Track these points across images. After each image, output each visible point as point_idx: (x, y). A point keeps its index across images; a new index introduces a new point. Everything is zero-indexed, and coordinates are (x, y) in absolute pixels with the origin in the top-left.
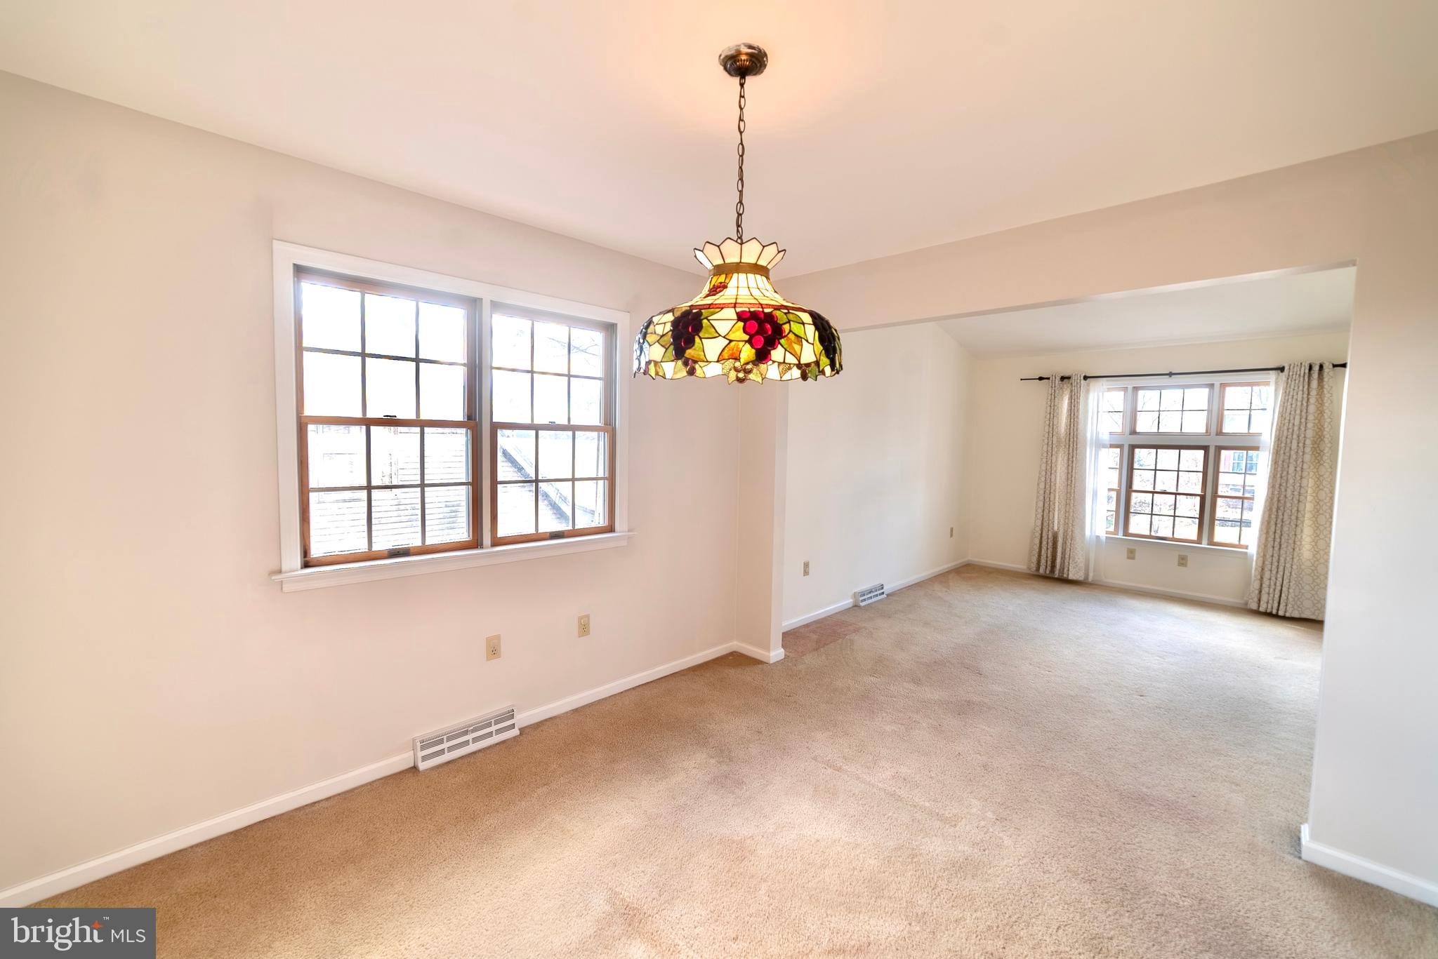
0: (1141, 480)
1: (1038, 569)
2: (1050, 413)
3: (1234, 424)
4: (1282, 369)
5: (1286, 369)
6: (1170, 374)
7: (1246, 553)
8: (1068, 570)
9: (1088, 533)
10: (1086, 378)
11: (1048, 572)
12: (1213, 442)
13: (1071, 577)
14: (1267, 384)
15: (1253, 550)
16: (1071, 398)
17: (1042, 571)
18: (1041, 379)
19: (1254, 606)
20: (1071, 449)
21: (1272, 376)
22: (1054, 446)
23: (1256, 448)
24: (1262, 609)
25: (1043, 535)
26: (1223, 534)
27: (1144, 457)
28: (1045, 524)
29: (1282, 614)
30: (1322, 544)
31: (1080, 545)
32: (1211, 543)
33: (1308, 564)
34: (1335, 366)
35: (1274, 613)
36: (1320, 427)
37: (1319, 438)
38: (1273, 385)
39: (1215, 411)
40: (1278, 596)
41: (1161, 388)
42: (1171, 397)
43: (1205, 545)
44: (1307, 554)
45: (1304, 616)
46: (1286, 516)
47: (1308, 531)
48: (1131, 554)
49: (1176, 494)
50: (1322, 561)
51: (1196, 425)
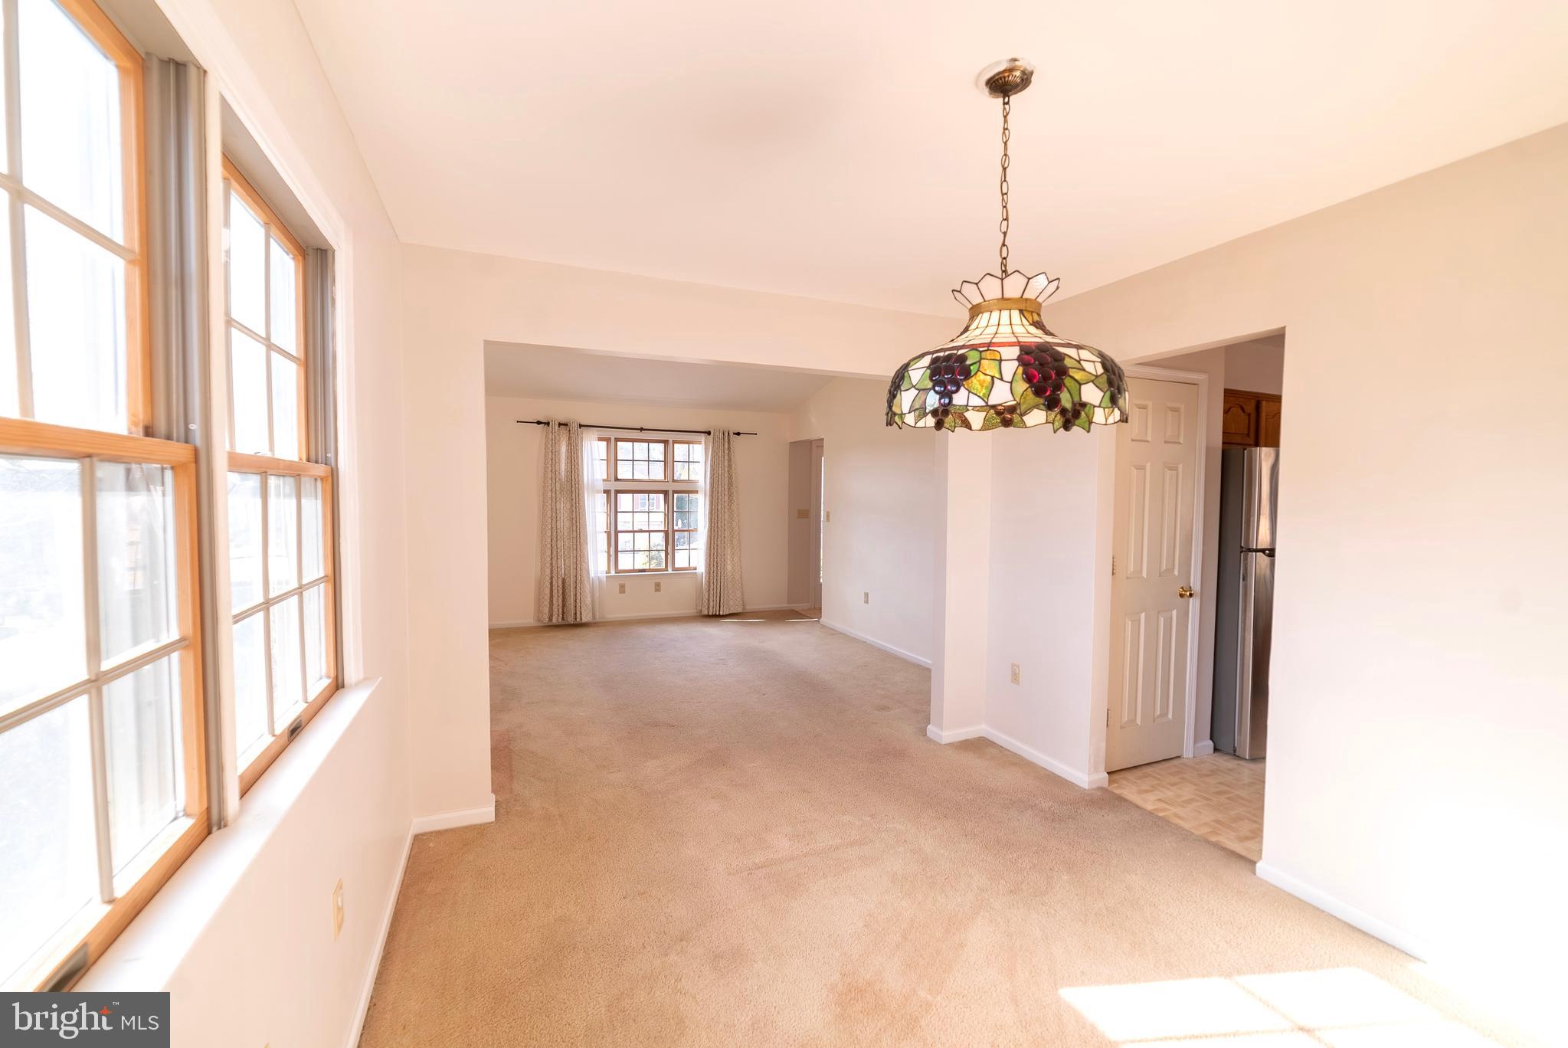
0: (624, 521)
1: (551, 619)
2: (552, 459)
3: (681, 473)
4: (709, 433)
5: (712, 433)
6: (642, 429)
7: (696, 573)
8: (581, 614)
9: (592, 574)
10: (581, 426)
11: (560, 620)
12: (671, 487)
13: (585, 619)
14: (700, 443)
15: (702, 569)
16: (570, 444)
17: (554, 620)
18: (539, 423)
19: (705, 612)
20: (574, 495)
21: (702, 438)
22: (558, 492)
23: (696, 492)
24: (710, 614)
25: (554, 583)
26: (681, 560)
27: (625, 501)
28: (555, 572)
29: (721, 613)
30: (736, 559)
31: (587, 588)
32: (674, 569)
33: (729, 574)
34: (734, 434)
35: (717, 614)
36: (730, 478)
37: (730, 484)
38: (703, 442)
39: (668, 462)
40: (718, 601)
41: (633, 441)
42: (640, 449)
43: (670, 571)
44: (729, 567)
45: (731, 612)
46: (719, 542)
47: (729, 551)
48: (622, 589)
49: (649, 532)
50: (737, 571)
51: (657, 472)
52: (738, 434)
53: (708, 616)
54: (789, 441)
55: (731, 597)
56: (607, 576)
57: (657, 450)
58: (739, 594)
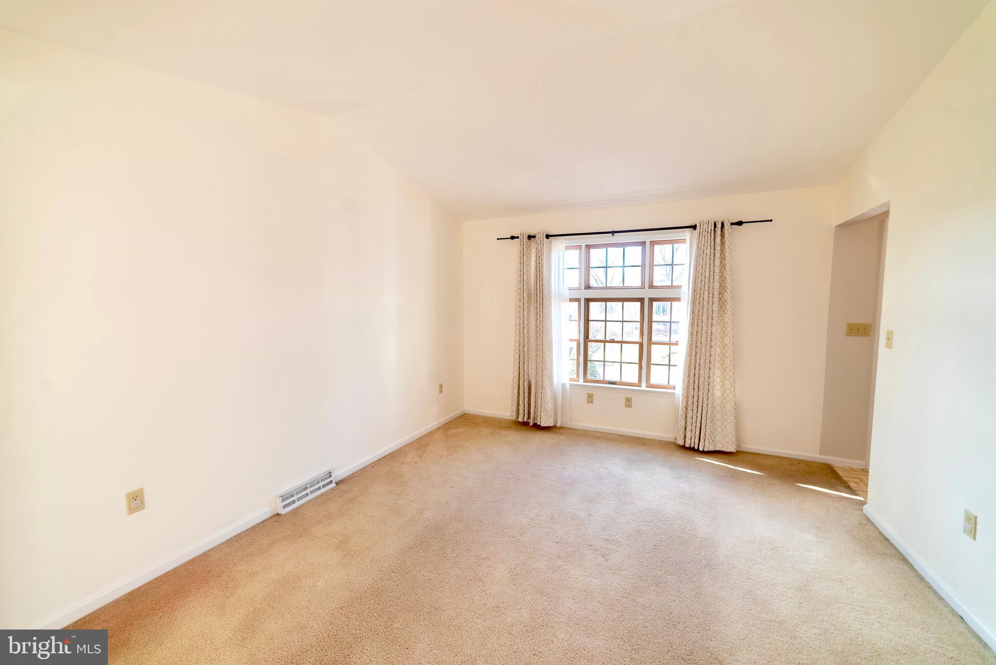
0: (595, 330)
1: (517, 417)
3: (661, 278)
4: (694, 227)
5: (698, 226)
6: (613, 233)
7: (674, 394)
8: (540, 417)
9: (555, 380)
10: (548, 236)
11: (525, 420)
12: (647, 294)
14: (683, 241)
15: (679, 391)
17: (520, 419)
18: (512, 238)
19: (681, 443)
21: (687, 234)
23: (678, 299)
24: (687, 445)
26: (658, 376)
27: (597, 309)
28: (521, 375)
29: (701, 449)
30: (728, 385)
31: (548, 393)
32: (649, 385)
33: (718, 402)
34: (732, 224)
35: (696, 447)
36: (723, 279)
37: (722, 289)
38: (688, 241)
39: (647, 266)
40: (698, 433)
41: (606, 246)
42: (615, 254)
43: (644, 387)
44: (718, 394)
45: (717, 449)
46: (702, 361)
47: (718, 372)
48: (590, 398)
49: (622, 342)
50: (728, 399)
51: (634, 279)
52: (740, 223)
53: (683, 447)
54: (836, 223)
55: (719, 430)
56: (570, 385)
57: (634, 254)
58: (730, 428)
